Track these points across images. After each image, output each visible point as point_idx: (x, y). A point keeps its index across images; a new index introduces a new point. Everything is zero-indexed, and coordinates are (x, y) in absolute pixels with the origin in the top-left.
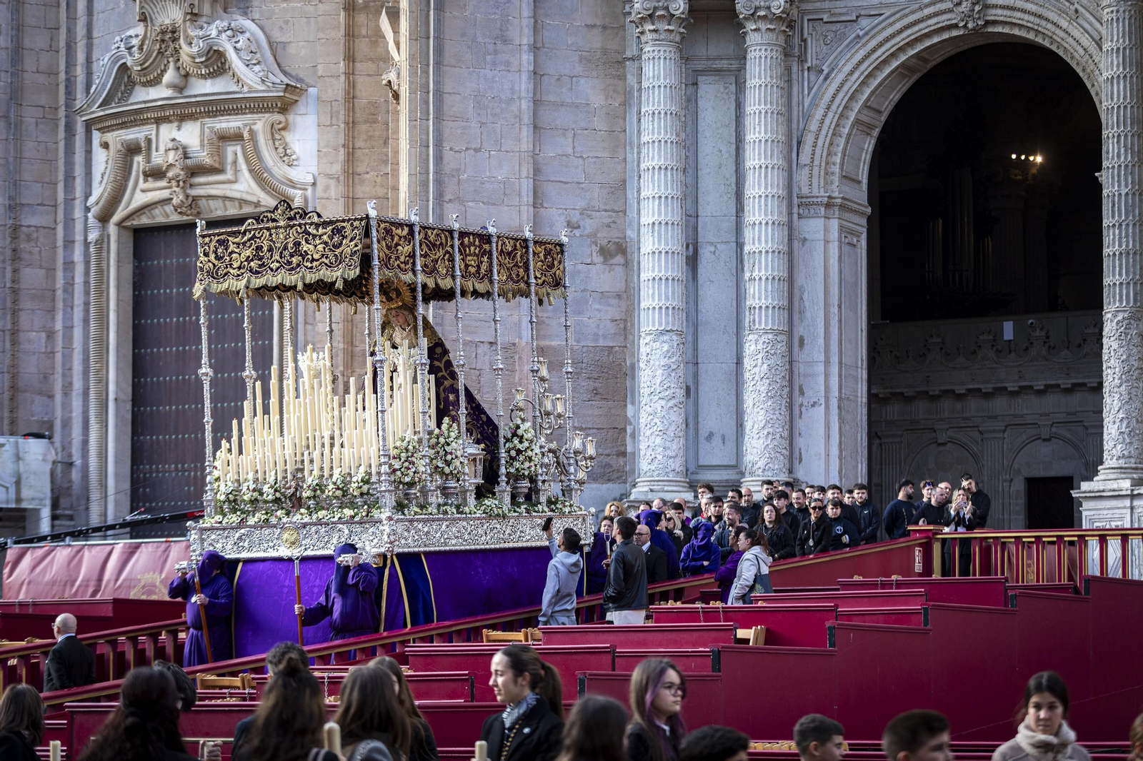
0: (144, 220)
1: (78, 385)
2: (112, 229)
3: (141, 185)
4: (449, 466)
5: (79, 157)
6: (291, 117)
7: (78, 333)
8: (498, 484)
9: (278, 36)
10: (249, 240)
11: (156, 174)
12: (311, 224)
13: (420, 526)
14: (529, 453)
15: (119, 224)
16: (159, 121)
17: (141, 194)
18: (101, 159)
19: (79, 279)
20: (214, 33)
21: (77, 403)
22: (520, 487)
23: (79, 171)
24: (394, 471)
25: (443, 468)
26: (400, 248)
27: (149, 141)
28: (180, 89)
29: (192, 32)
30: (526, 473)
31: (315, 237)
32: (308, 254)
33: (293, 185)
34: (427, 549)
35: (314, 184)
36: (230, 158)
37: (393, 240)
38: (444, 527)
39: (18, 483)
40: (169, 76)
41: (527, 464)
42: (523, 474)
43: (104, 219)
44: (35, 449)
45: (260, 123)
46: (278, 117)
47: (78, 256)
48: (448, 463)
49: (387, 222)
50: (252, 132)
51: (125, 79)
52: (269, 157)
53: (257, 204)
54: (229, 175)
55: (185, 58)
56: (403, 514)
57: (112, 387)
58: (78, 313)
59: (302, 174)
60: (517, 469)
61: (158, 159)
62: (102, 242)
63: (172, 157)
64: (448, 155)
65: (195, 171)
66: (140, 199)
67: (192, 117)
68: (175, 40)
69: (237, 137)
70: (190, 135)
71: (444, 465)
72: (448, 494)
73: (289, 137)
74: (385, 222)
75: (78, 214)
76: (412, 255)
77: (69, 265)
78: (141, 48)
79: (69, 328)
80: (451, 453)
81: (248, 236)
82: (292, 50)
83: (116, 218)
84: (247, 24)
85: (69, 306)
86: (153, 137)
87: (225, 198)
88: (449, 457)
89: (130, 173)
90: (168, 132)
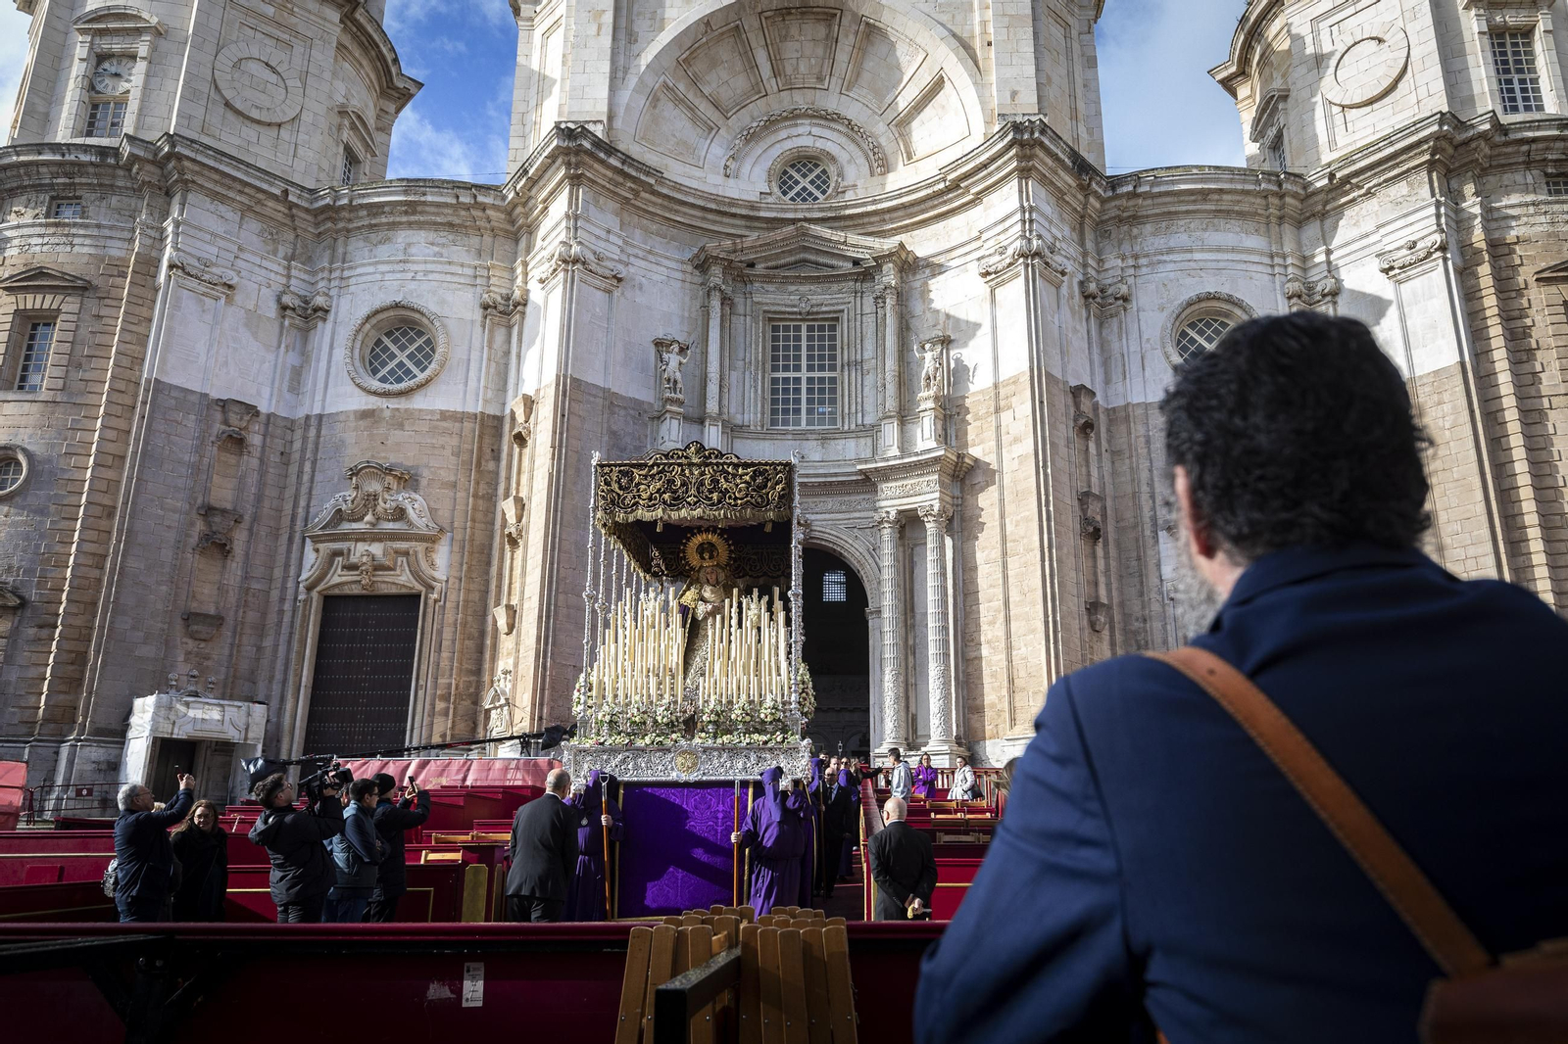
0: (337, 592)
1: (278, 676)
2: (314, 594)
3: (339, 571)
5: (294, 555)
6: (436, 546)
7: (282, 649)
9: (432, 505)
11: (353, 567)
15: (319, 592)
16: (357, 540)
17: (337, 577)
18: (310, 556)
19: (287, 619)
20: (401, 499)
21: (276, 688)
23: (294, 562)
27: (349, 550)
28: (373, 525)
29: (387, 496)
33: (435, 580)
35: (447, 581)
36: (399, 563)
39: (247, 729)
40: (369, 518)
43: (309, 589)
44: (259, 710)
45: (420, 547)
46: (429, 545)
47: (287, 606)
50: (416, 552)
51: (339, 516)
52: (424, 565)
53: (411, 588)
54: (398, 572)
55: (379, 509)
57: (304, 679)
58: (283, 638)
59: (441, 574)
61: (353, 559)
62: (308, 602)
63: (365, 559)
64: (562, 570)
65: (380, 568)
66: (336, 580)
67: (380, 540)
68: (376, 500)
69: (406, 554)
70: (377, 549)
73: (434, 556)
75: (290, 584)
77: (281, 612)
78: (353, 502)
79: (276, 646)
82: (440, 513)
83: (319, 588)
84: (417, 497)
85: (278, 634)
86: (352, 548)
87: (394, 583)
89: (332, 566)
90: (361, 547)
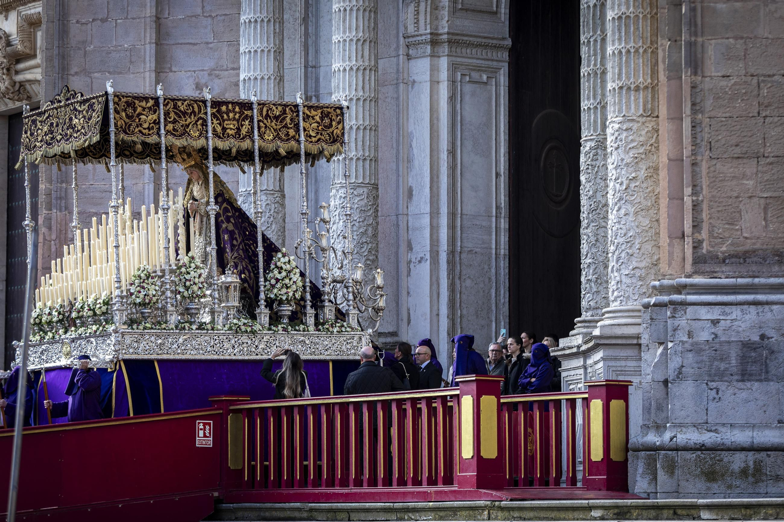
4: (188, 290)
8: (259, 306)
10: (47, 118)
12: (77, 102)
13: (153, 339)
14: (287, 281)
22: (284, 310)
24: (132, 294)
25: (183, 292)
26: (143, 117)
30: (284, 298)
31: (80, 112)
32: (75, 127)
34: (160, 357)
37: (135, 111)
38: (181, 340)
41: (284, 290)
42: (281, 298)
48: (187, 288)
49: (129, 97)
56: (132, 329)
60: (276, 295)
71: (184, 290)
72: (193, 313)
74: (127, 97)
76: (157, 122)
80: (190, 281)
81: (47, 115)
88: (188, 283)
